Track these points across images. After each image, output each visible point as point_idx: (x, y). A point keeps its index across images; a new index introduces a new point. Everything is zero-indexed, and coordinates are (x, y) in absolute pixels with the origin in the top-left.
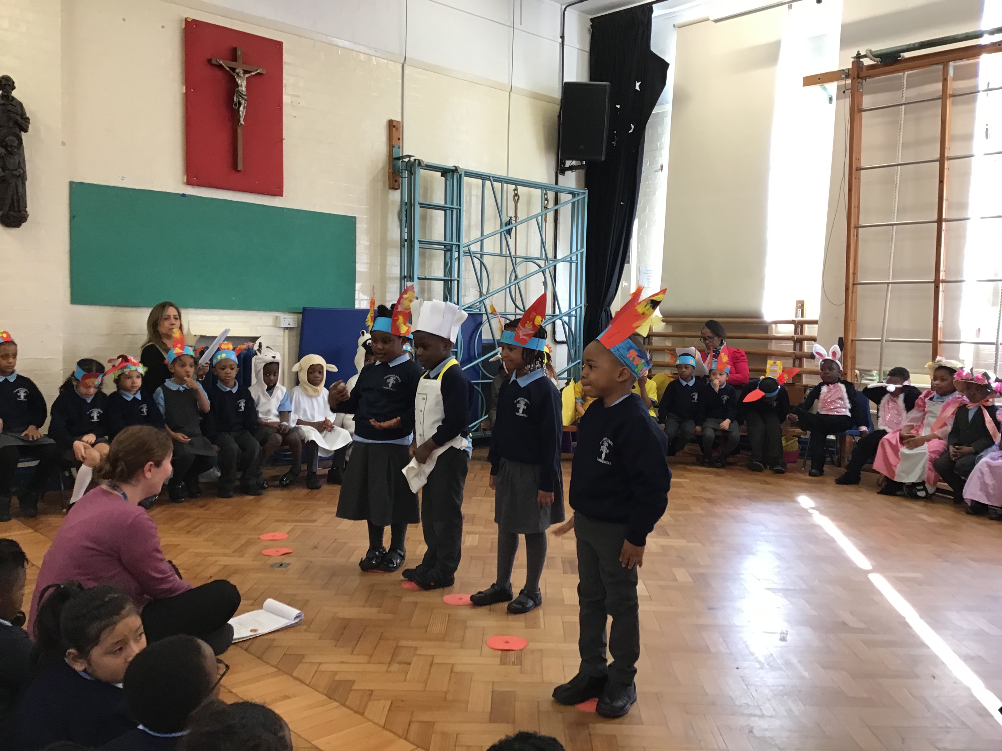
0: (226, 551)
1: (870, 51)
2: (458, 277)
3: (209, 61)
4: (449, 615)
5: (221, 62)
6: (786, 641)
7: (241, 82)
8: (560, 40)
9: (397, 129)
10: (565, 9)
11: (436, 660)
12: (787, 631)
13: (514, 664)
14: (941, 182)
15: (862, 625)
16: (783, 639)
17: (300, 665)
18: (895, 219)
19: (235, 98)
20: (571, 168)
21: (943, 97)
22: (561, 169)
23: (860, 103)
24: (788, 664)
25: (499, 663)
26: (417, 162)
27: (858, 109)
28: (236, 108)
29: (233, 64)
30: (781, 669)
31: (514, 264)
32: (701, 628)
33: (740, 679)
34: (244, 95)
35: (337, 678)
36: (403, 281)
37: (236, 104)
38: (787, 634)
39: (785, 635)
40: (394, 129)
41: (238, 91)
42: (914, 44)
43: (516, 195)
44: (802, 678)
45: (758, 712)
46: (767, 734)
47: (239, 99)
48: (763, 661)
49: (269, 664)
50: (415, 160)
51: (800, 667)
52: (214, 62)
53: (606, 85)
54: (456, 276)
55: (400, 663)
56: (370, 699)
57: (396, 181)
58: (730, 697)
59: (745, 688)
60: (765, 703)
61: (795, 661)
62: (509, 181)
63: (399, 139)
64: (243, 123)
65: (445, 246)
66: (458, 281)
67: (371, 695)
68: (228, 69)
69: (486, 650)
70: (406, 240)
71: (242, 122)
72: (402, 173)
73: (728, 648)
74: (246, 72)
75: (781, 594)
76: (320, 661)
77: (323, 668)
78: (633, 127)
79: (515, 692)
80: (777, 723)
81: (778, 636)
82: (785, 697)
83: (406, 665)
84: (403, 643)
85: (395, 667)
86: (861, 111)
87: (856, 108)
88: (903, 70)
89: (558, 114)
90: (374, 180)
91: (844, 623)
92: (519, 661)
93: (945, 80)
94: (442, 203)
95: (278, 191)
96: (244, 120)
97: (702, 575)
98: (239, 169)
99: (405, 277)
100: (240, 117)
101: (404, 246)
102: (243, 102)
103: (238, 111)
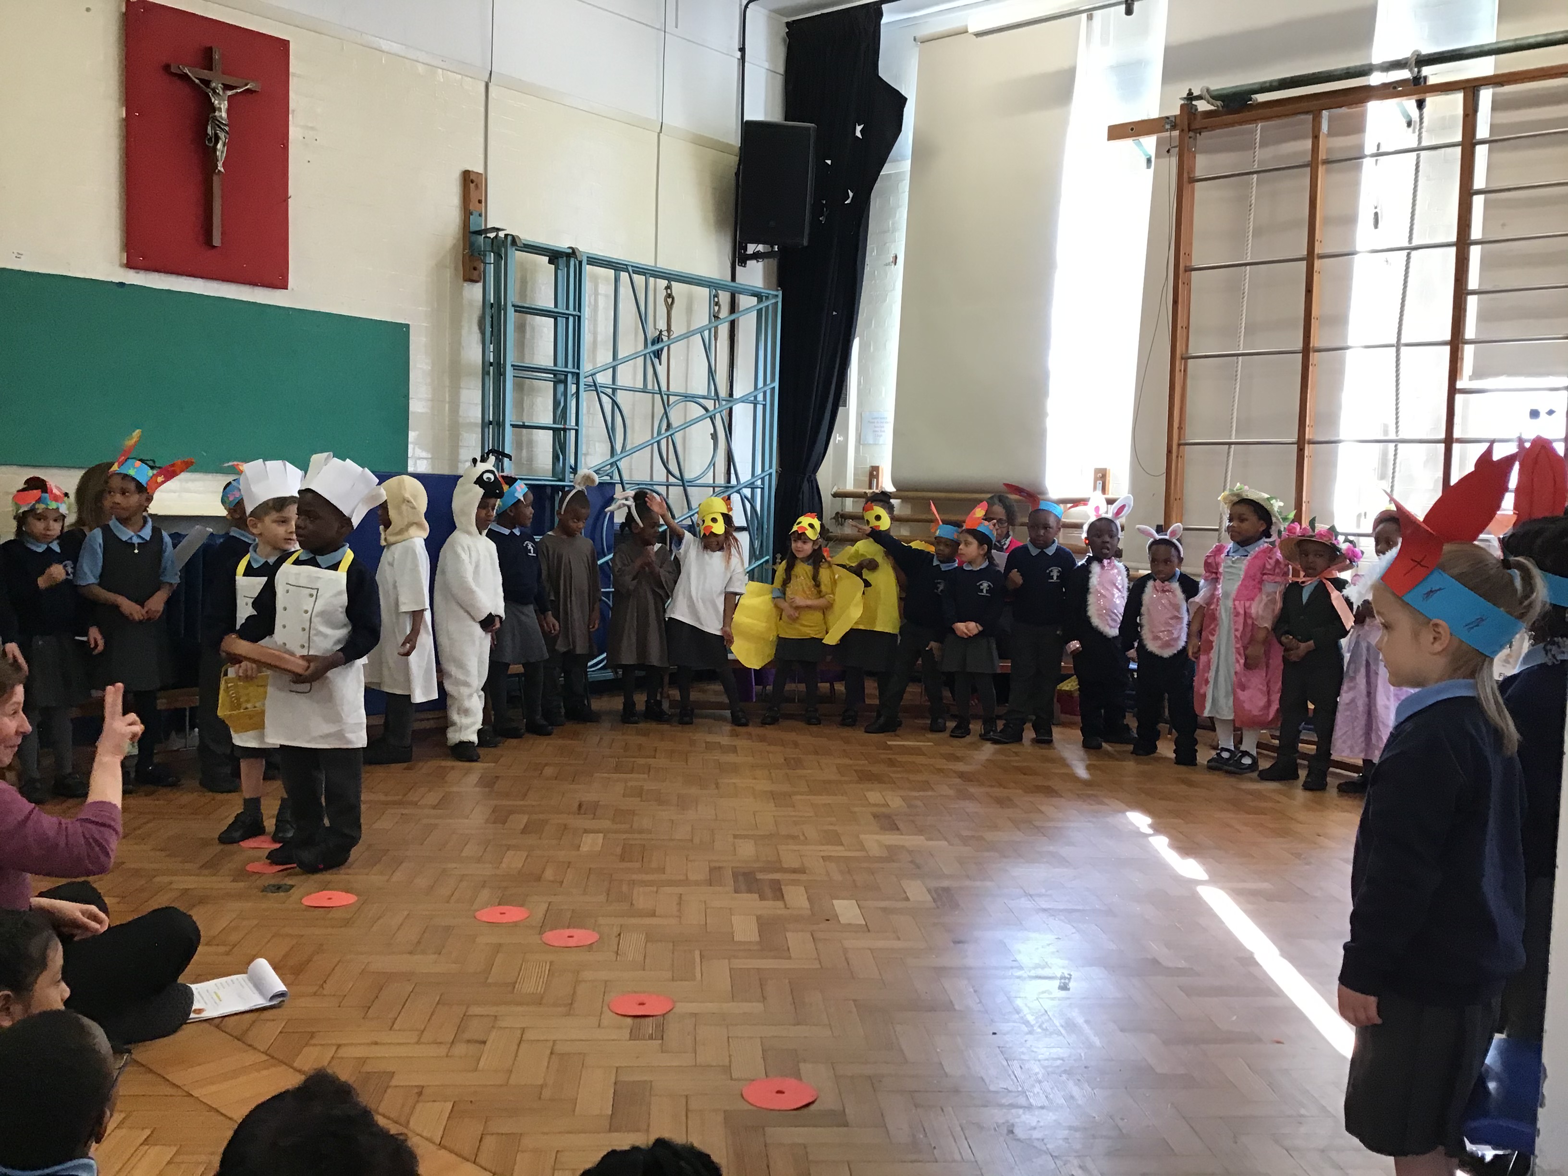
0: (187, 866)
1: (1208, 90)
2: (577, 424)
3: (167, 68)
4: (551, 963)
5: (186, 71)
6: (1069, 989)
7: (220, 104)
8: (739, 55)
9: (477, 186)
10: (746, 6)
11: (529, 1035)
12: (1070, 975)
13: (651, 1038)
14: (1309, 291)
15: (1182, 964)
16: (1064, 987)
17: (306, 1050)
18: (1241, 345)
19: (209, 128)
20: (756, 256)
21: (1313, 165)
22: (740, 258)
23: (1192, 169)
24: (1070, 1026)
25: (628, 1036)
26: (509, 238)
27: (1189, 178)
28: (211, 145)
29: (206, 74)
30: (1059, 1033)
31: (666, 405)
32: (940, 971)
33: (998, 1051)
34: (225, 125)
35: (368, 1068)
36: (486, 430)
37: (211, 138)
38: (1069, 979)
39: (1067, 981)
40: (472, 186)
41: (215, 118)
42: (1271, 82)
43: (669, 296)
44: (1090, 1046)
45: (1022, 1101)
46: (1036, 1134)
47: (215, 130)
48: (1033, 1022)
49: (255, 1049)
50: (506, 235)
51: (1086, 1029)
52: (173, 70)
53: (809, 128)
54: (573, 423)
55: (469, 1041)
56: (418, 1101)
57: (475, 269)
58: (982, 1078)
59: (1005, 1063)
60: (1033, 1086)
61: (1080, 1020)
62: (657, 274)
63: (480, 202)
64: (222, 170)
65: (555, 375)
66: (577, 431)
67: (420, 1094)
68: (197, 81)
69: (608, 1018)
70: (491, 364)
71: (220, 168)
72: (485, 255)
73: (980, 1002)
74: (227, 87)
75: (1063, 918)
76: (339, 1042)
77: (343, 1052)
78: (851, 194)
79: (651, 1082)
80: (1050, 1117)
81: (1057, 983)
82: (1064, 1077)
83: (477, 1045)
84: (475, 1010)
85: (460, 1049)
86: (1193, 180)
87: (1185, 175)
88: (1255, 120)
89: (735, 170)
90: (440, 266)
91: (1155, 962)
92: (660, 1034)
93: (1316, 138)
94: (551, 305)
95: (280, 282)
96: (224, 165)
97: (947, 890)
98: (215, 244)
99: (490, 423)
100: (217, 161)
101: (489, 373)
102: (222, 135)
103: (215, 149)
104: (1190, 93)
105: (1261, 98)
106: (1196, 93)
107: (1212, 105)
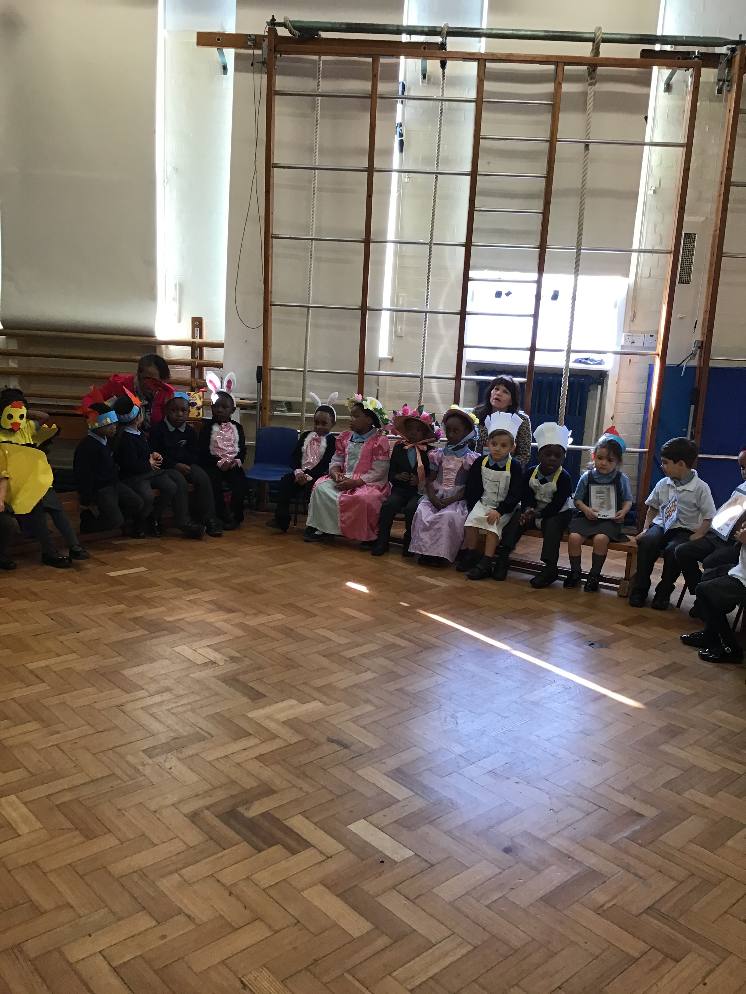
1: (289, 20)
21: (373, 97)
23: (275, 83)
27: (274, 91)
86: (275, 94)
87: (272, 88)
88: (320, 54)
93: (374, 79)
104: (273, 19)
105: (324, 35)
106: (278, 20)
107: (290, 32)
